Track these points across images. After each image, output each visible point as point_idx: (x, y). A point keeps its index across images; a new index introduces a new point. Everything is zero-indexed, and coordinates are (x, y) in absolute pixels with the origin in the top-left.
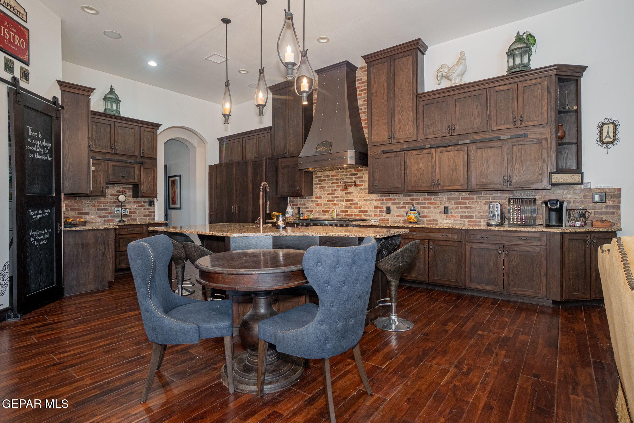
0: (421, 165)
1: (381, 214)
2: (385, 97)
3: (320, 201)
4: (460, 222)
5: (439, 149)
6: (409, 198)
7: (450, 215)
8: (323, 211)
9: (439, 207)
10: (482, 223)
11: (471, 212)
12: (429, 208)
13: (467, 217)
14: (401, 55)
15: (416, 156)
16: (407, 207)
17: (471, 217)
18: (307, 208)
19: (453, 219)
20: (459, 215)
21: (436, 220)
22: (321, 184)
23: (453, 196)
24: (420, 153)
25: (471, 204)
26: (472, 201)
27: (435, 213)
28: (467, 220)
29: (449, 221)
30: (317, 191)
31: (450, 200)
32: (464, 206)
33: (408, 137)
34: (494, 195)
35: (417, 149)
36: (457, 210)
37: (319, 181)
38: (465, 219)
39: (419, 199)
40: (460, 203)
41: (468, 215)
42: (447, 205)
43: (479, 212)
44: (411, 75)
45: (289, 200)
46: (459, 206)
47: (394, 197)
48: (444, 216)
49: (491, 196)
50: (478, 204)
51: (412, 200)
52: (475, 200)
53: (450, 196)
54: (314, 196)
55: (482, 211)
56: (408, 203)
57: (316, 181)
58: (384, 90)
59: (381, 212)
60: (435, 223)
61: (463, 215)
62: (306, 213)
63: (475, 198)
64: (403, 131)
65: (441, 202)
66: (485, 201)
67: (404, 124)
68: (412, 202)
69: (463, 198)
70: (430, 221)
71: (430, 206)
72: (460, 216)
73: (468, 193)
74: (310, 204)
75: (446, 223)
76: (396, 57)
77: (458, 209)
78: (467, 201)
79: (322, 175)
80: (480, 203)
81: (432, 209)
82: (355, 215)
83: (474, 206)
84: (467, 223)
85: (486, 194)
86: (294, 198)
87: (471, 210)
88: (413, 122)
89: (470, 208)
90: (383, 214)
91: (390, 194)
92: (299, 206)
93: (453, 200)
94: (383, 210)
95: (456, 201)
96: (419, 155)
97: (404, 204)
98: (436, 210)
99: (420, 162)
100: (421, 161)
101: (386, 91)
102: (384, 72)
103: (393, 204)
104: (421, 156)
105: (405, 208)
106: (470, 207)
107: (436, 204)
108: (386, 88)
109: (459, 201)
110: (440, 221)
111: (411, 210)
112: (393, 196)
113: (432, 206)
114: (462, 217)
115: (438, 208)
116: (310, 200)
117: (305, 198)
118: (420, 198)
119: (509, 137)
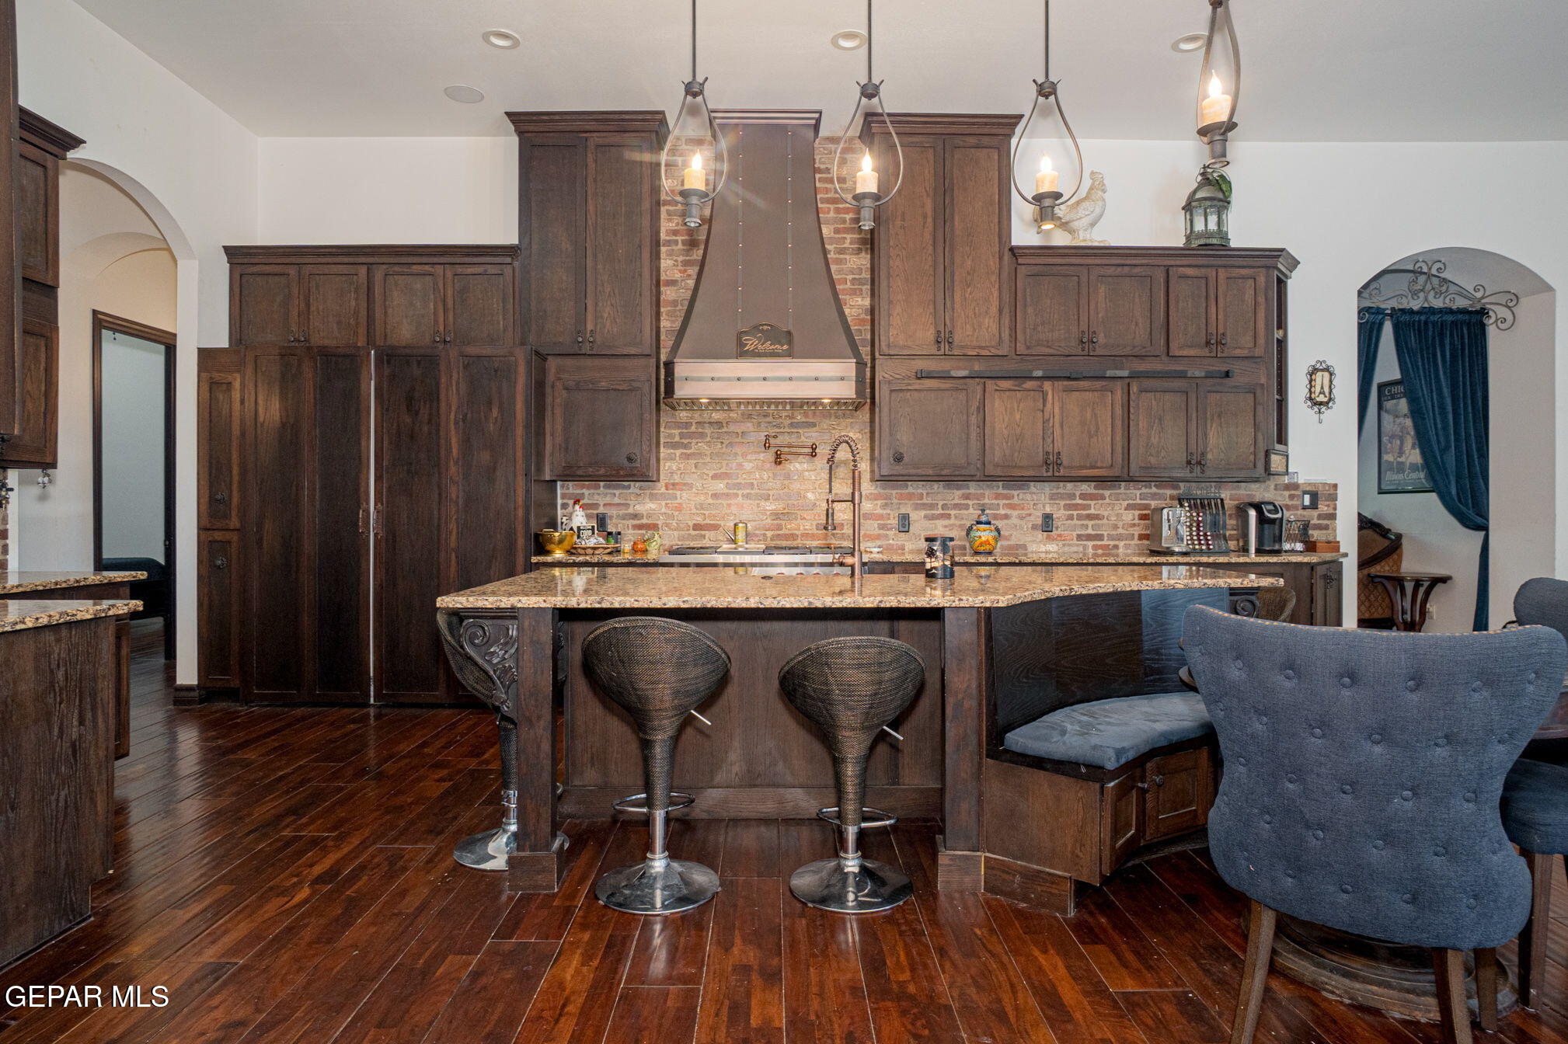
0: (1018, 417)
1: (882, 532)
2: (928, 237)
3: (683, 496)
4: (1075, 549)
5: (1060, 383)
6: (959, 493)
7: (1055, 532)
8: (696, 527)
9: (1030, 515)
10: (1121, 550)
11: (1098, 527)
12: (1006, 517)
13: (1089, 537)
14: (972, 140)
15: (1007, 393)
16: (952, 516)
17: (1100, 537)
18: (635, 516)
19: (1061, 543)
20: (1075, 534)
21: (1024, 547)
22: (686, 446)
23: (1061, 491)
24: (1016, 388)
25: (1099, 510)
26: (1100, 502)
27: (1021, 528)
28: (1090, 544)
29: (1052, 547)
30: (670, 465)
31: (1055, 499)
32: (1084, 512)
33: (987, 344)
34: (1144, 490)
35: (1010, 378)
36: (1069, 522)
37: (682, 436)
38: (1085, 543)
39: (983, 496)
40: (1076, 507)
41: (1093, 533)
42: (1048, 510)
43: (1116, 527)
44: (997, 197)
45: (559, 492)
46: (1075, 513)
47: (920, 491)
48: (1040, 535)
49: (1138, 492)
50: (1113, 510)
51: (967, 497)
52: (1107, 501)
53: (1055, 491)
54: (662, 483)
55: (1120, 524)
56: (956, 506)
57: (671, 436)
58: (925, 217)
59: (882, 527)
60: (1021, 551)
61: (1083, 532)
62: (631, 531)
63: (1107, 496)
64: (974, 330)
65: (1034, 504)
66: (1127, 502)
67: (977, 311)
68: (965, 502)
69: (1083, 496)
70: (1010, 547)
71: (1009, 512)
72: (1075, 536)
73: (1093, 484)
74: (647, 507)
75: (1046, 552)
76: (958, 141)
77: (1072, 519)
78: (1092, 503)
79: (694, 421)
80: (1116, 508)
81: (1014, 521)
82: (805, 536)
83: (1106, 514)
84: (1090, 550)
85: (1129, 489)
86: (583, 487)
87: (1100, 522)
88: (1001, 311)
89: (1097, 517)
90: (888, 532)
91: (910, 483)
92: (601, 510)
93: (1062, 498)
94: (889, 522)
95: (1068, 502)
96: (1014, 393)
97: (944, 507)
98: (1023, 523)
99: (1016, 408)
100: (1018, 407)
101: (930, 220)
102: (927, 171)
103: (917, 507)
104: (1019, 394)
105: (948, 516)
106: (1097, 515)
107: (1023, 509)
108: (930, 213)
109: (1074, 502)
110: (1033, 547)
111: (979, 523)
112: (918, 488)
113: (1015, 513)
114: (1079, 537)
115: (1028, 518)
116: (648, 492)
117: (629, 487)
118: (987, 492)
119: (1203, 374)
